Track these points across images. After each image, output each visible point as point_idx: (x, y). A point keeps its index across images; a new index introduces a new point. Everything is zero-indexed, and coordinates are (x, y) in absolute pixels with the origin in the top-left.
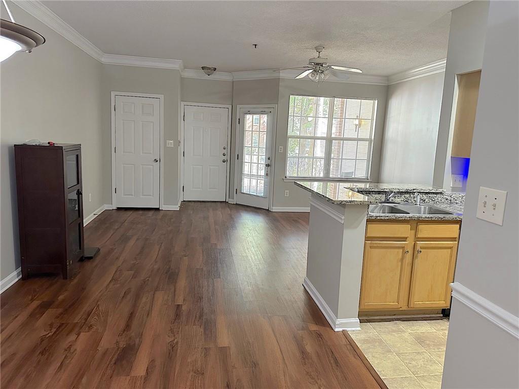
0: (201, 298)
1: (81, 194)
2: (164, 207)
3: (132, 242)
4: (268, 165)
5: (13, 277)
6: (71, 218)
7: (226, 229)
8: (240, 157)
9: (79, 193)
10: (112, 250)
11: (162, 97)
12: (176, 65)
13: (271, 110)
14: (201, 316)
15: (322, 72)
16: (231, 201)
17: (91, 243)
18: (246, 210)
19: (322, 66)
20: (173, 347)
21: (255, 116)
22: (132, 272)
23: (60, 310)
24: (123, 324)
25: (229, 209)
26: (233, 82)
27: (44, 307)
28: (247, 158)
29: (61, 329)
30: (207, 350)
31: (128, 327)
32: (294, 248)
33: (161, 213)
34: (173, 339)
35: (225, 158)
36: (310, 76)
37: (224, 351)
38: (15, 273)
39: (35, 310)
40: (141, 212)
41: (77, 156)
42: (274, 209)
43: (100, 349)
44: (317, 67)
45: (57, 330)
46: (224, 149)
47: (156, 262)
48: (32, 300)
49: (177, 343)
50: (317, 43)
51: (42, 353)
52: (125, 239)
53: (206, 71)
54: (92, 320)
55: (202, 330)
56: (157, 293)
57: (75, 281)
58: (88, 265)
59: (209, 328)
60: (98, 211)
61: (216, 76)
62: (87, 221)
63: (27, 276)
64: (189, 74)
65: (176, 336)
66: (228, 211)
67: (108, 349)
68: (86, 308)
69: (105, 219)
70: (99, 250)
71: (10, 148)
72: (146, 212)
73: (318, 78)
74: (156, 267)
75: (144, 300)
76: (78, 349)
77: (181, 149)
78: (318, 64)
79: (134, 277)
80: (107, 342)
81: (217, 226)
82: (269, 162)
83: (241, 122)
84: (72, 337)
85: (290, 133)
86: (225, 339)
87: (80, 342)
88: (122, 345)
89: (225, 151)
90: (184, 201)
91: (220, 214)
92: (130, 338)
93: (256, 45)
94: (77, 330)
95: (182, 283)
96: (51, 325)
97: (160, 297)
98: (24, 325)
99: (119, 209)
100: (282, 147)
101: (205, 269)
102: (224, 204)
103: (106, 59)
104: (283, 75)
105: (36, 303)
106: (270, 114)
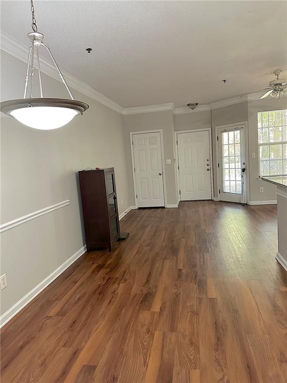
0: (195, 266)
1: (116, 198)
2: (167, 206)
3: (148, 229)
4: (243, 170)
5: (82, 251)
6: (111, 213)
7: (214, 219)
8: (220, 165)
9: (115, 198)
10: (137, 234)
11: (161, 130)
12: (169, 107)
13: (243, 126)
14: (196, 277)
15: (282, 90)
16: (216, 199)
17: (123, 230)
18: (229, 206)
19: (281, 85)
20: (177, 296)
21: (230, 133)
22: (149, 248)
23: (108, 270)
24: (144, 281)
25: (214, 205)
26: (211, 111)
27: (100, 267)
28: (226, 166)
29: (109, 280)
30: (200, 300)
31: (148, 281)
32: (269, 232)
33: (166, 210)
34: (177, 290)
35: (208, 167)
36: (271, 95)
37: (212, 302)
38: (83, 248)
39: (95, 269)
40: (153, 210)
41: (112, 175)
42: (252, 203)
43: (131, 293)
44: (277, 87)
45: (107, 281)
46: (208, 161)
47: (164, 241)
48: (93, 264)
49: (180, 293)
50: (275, 69)
51: (99, 294)
52: (144, 227)
53: (190, 106)
54: (127, 276)
55: (196, 286)
56: (165, 261)
57: (116, 253)
58: (123, 244)
59: (202, 285)
60: (128, 210)
61: (198, 109)
62: (120, 217)
63: (90, 249)
64: (179, 111)
65: (179, 289)
66: (213, 206)
67: (136, 294)
68: (122, 269)
69: (131, 215)
70: (129, 234)
72: (156, 210)
73: (278, 95)
74: (164, 245)
75: (157, 265)
76: (119, 294)
77: (176, 165)
78: (276, 85)
79: (151, 250)
80: (135, 290)
81: (205, 218)
82: (244, 167)
83: (219, 139)
84: (116, 286)
85: (260, 142)
86: (213, 292)
87: (121, 288)
88: (145, 292)
89: (208, 162)
90: (181, 201)
91: (209, 209)
92: (150, 288)
93: (225, 81)
94: (117, 282)
95: (182, 255)
96: (104, 278)
97: (168, 264)
98: (89, 278)
99: (140, 208)
100: (255, 154)
101: (197, 246)
102: (211, 201)
103: (125, 112)
104: (250, 98)
105: (95, 266)
106: (242, 129)
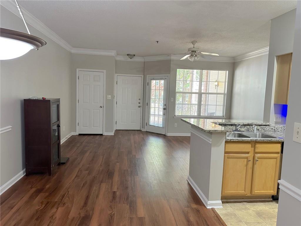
0: (127, 188)
1: (60, 126)
2: (105, 134)
3: (87, 154)
4: (164, 109)
5: (20, 175)
6: (54, 140)
7: (141, 146)
8: (148, 104)
9: (59, 126)
10: (76, 159)
11: (105, 71)
12: (113, 53)
13: (166, 77)
14: (127, 198)
15: (196, 56)
16: (143, 130)
17: (64, 154)
18: (152, 135)
19: (195, 52)
20: (112, 217)
21: (157, 81)
22: (87, 172)
23: (47, 194)
24: (82, 203)
25: (142, 135)
26: (144, 62)
27: (39, 191)
28: (152, 105)
29: (48, 205)
30: (131, 219)
31: (86, 203)
32: (181, 158)
33: (104, 137)
34: (111, 212)
35: (140, 105)
36: (189, 58)
37: (141, 220)
38: (22, 172)
39: (32, 194)
40: (92, 136)
41: (58, 105)
42: (169, 134)
43: (69, 217)
44: (193, 53)
45: (46, 205)
46: (139, 100)
47: (101, 165)
48: (31, 188)
49: (114, 214)
50: (193, 40)
51: (37, 219)
52: (83, 152)
53: (129, 56)
54: (66, 200)
55: (128, 207)
56: (102, 184)
57: (55, 177)
58: (63, 168)
59: (132, 206)
60: (68, 136)
61: (135, 59)
62: (63, 141)
63: (29, 174)
64: (120, 58)
65: (113, 210)
66: (141, 135)
67: (74, 218)
68: (62, 193)
69: (72, 140)
70: (69, 159)
71: (21, 101)
72: (95, 136)
73: (193, 59)
74: (101, 169)
75: (94, 188)
76: (57, 217)
77: (115, 100)
78: (193, 51)
79: (89, 174)
80: (74, 213)
81: (135, 145)
82: (165, 107)
83: (149, 84)
84: (54, 210)
85: (177, 90)
86: (142, 212)
87: (59, 212)
88: (82, 215)
90: (116, 130)
91: (137, 137)
92: (87, 211)
93: (158, 42)
94: (56, 206)
95: (116, 178)
96: (42, 203)
97: (104, 186)
98: (27, 202)
99: (80, 135)
100: (173, 98)
101: (129, 170)
102: (139, 132)
103: (74, 51)
104: (173, 57)
105: (34, 190)
106: (165, 80)
